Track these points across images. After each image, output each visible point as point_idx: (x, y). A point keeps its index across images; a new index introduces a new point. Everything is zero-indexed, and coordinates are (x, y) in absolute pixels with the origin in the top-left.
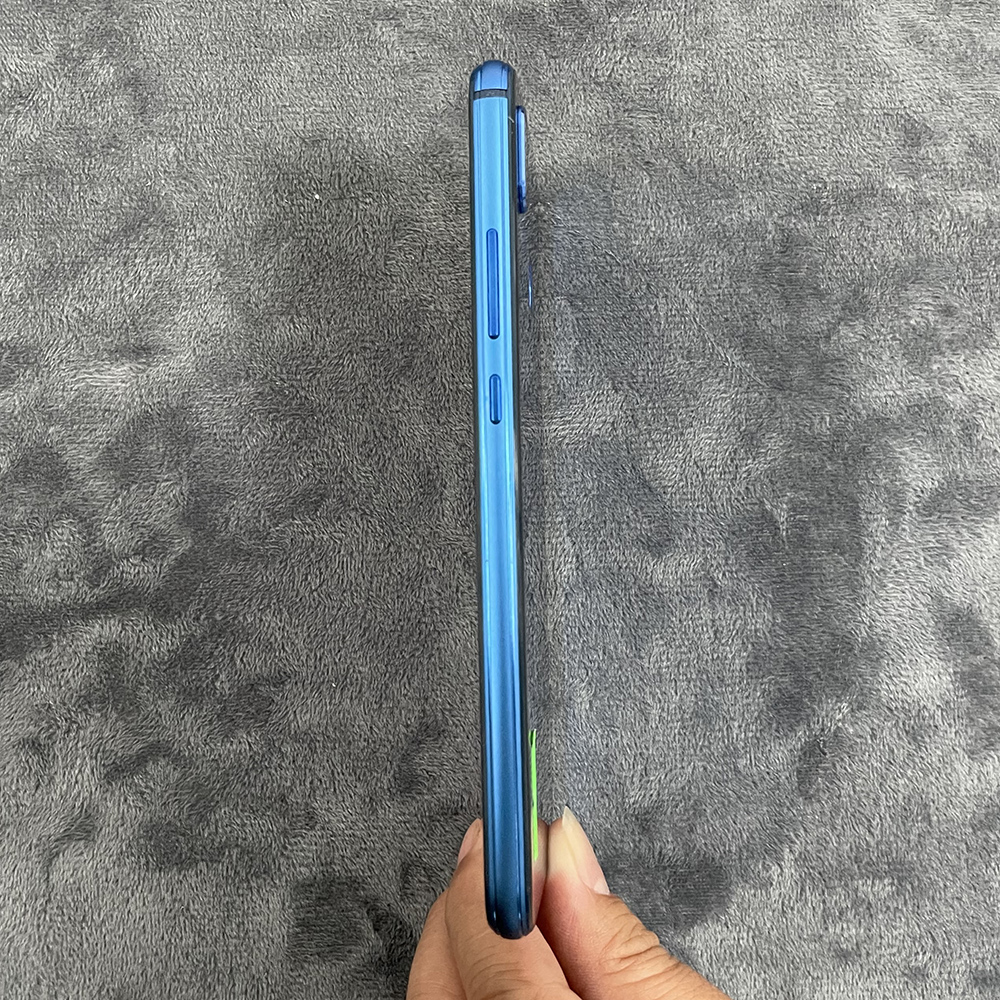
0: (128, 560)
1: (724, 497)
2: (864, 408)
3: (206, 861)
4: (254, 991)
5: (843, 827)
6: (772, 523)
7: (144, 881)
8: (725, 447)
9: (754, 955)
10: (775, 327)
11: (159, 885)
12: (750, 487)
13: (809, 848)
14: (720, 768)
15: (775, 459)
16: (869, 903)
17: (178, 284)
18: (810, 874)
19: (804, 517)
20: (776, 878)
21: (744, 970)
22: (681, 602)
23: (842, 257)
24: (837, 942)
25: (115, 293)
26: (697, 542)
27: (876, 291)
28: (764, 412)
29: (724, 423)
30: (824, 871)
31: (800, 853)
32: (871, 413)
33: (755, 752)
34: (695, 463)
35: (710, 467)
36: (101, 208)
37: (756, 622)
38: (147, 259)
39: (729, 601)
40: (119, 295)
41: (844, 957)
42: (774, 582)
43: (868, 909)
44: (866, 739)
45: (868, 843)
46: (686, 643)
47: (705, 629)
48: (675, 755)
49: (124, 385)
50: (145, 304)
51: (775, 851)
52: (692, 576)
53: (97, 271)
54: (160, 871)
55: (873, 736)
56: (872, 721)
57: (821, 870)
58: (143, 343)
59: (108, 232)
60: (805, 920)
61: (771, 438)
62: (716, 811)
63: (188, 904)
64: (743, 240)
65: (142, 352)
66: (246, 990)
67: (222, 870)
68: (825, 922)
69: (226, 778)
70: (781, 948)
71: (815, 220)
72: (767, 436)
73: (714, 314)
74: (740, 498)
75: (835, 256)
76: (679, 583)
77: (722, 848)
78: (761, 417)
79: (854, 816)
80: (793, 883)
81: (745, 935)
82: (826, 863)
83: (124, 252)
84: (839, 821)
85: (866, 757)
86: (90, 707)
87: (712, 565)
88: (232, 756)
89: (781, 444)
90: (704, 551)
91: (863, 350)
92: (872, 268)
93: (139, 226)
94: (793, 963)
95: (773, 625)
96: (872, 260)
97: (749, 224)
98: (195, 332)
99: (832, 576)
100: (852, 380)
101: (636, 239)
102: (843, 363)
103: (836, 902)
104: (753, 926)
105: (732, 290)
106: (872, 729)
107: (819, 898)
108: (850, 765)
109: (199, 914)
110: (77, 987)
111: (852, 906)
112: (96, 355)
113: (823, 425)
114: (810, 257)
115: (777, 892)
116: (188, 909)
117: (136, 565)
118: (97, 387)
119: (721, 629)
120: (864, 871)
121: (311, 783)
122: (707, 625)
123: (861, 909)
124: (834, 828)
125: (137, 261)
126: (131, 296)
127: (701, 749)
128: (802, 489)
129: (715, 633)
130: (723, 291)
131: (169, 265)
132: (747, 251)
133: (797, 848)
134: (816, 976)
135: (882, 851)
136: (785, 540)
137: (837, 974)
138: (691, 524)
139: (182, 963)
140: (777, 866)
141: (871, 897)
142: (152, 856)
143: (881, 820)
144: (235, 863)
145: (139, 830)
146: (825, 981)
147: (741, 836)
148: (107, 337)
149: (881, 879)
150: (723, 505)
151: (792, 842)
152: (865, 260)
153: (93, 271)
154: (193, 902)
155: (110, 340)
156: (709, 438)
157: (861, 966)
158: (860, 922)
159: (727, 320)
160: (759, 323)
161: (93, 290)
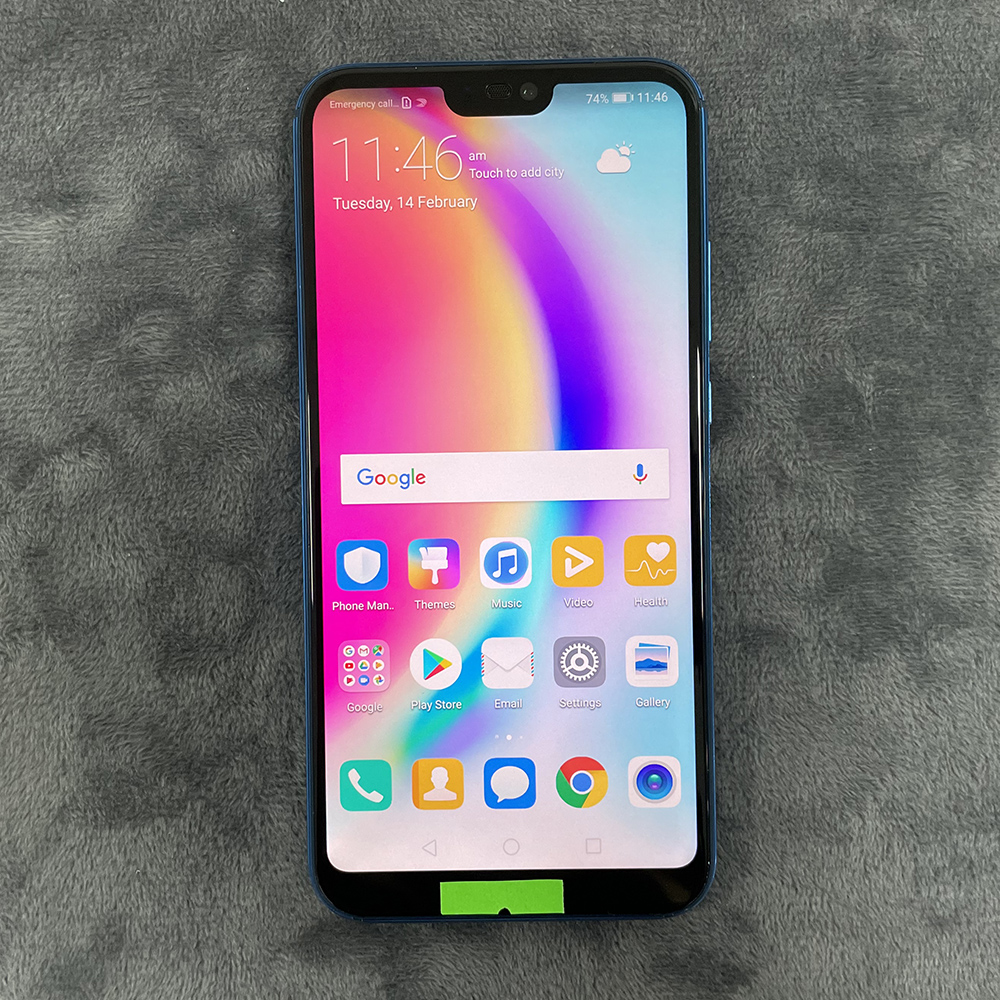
0: (60, 457)
1: (796, 367)
2: (971, 252)
3: (164, 815)
4: (226, 969)
5: (940, 771)
6: (857, 398)
7: (91, 840)
8: (797, 305)
9: (830, 924)
10: (859, 153)
11: (109, 844)
12: (827, 354)
13: (896, 796)
14: (790, 699)
15: (859, 319)
16: (971, 862)
17: (110, 113)
18: (899, 826)
19: (895, 391)
20: (856, 831)
21: (818, 941)
22: (741, 497)
23: (945, 62)
24: (932, 909)
25: (35, 125)
26: (762, 424)
27: (988, 106)
28: (844, 260)
29: (795, 275)
30: (916, 824)
31: (887, 802)
32: (980, 259)
33: (833, 680)
34: (759, 325)
35: (778, 330)
36: (15, 19)
37: (835, 521)
38: (73, 82)
39: (801, 495)
40: (39, 128)
41: (941, 925)
42: (857, 472)
43: (970, 868)
44: (969, 663)
45: (971, 791)
46: (748, 548)
47: (771, 530)
48: (735, 684)
49: (49, 242)
50: (71, 138)
51: (856, 799)
52: (755, 466)
53: (12, 98)
54: (110, 828)
55: (978, 660)
56: (978, 642)
57: (913, 823)
58: (71, 190)
59: (24, 49)
60: (892, 881)
61: (853, 293)
62: (783, 752)
63: (145, 867)
64: (820, 43)
65: (70, 199)
66: (217, 969)
67: (184, 827)
68: (917, 884)
69: (187, 718)
70: (863, 915)
71: (911, 17)
72: (848, 291)
73: (782, 137)
74: (815, 367)
75: (936, 62)
76: (739, 474)
77: (791, 796)
78: (841, 267)
79: (954, 758)
80: (878, 838)
81: (819, 899)
82: (919, 814)
83: (44, 73)
84: (935, 764)
85: (970, 687)
86: (20, 635)
87: (780, 452)
88: (192, 692)
89: (866, 299)
90: (770, 436)
91: (970, 181)
92: (983, 76)
93: (62, 41)
94: (877, 934)
95: (856, 524)
96: (983, 66)
97: (827, 22)
98: (134, 173)
99: (929, 463)
100: (955, 218)
101: (683, 44)
102: (945, 198)
103: (930, 860)
104: (829, 889)
105: (804, 107)
106: (978, 651)
107: (909, 856)
108: (950, 695)
109: (157, 878)
110: (16, 964)
111: (950, 864)
112: (14, 204)
113: (918, 275)
114: (905, 63)
115: (858, 849)
116: (145, 873)
117: (69, 463)
118: (17, 245)
119: (790, 530)
120: (965, 823)
121: (289, 721)
122: (773, 525)
123: (961, 869)
124: (928, 771)
125: (61, 85)
126: (53, 129)
127: (766, 677)
128: (893, 356)
129: (785, 534)
130: (794, 108)
131: (100, 89)
132: (825, 57)
133: (882, 795)
134: (905, 949)
135: (987, 798)
136: (871, 418)
137: (931, 946)
138: (754, 401)
139: (140, 937)
140: (858, 817)
141: (973, 854)
142: (100, 809)
143: (987, 762)
144: (198, 818)
145: (85, 780)
146: (916, 954)
147: (815, 782)
148: (26, 181)
149: (985, 831)
150: (793, 377)
151: (877, 789)
152: (973, 67)
153: (8, 98)
154: (151, 865)
155: (29, 185)
156: (776, 294)
157: (961, 936)
158: (960, 884)
159: (798, 144)
160: (839, 148)
161: (8, 123)
